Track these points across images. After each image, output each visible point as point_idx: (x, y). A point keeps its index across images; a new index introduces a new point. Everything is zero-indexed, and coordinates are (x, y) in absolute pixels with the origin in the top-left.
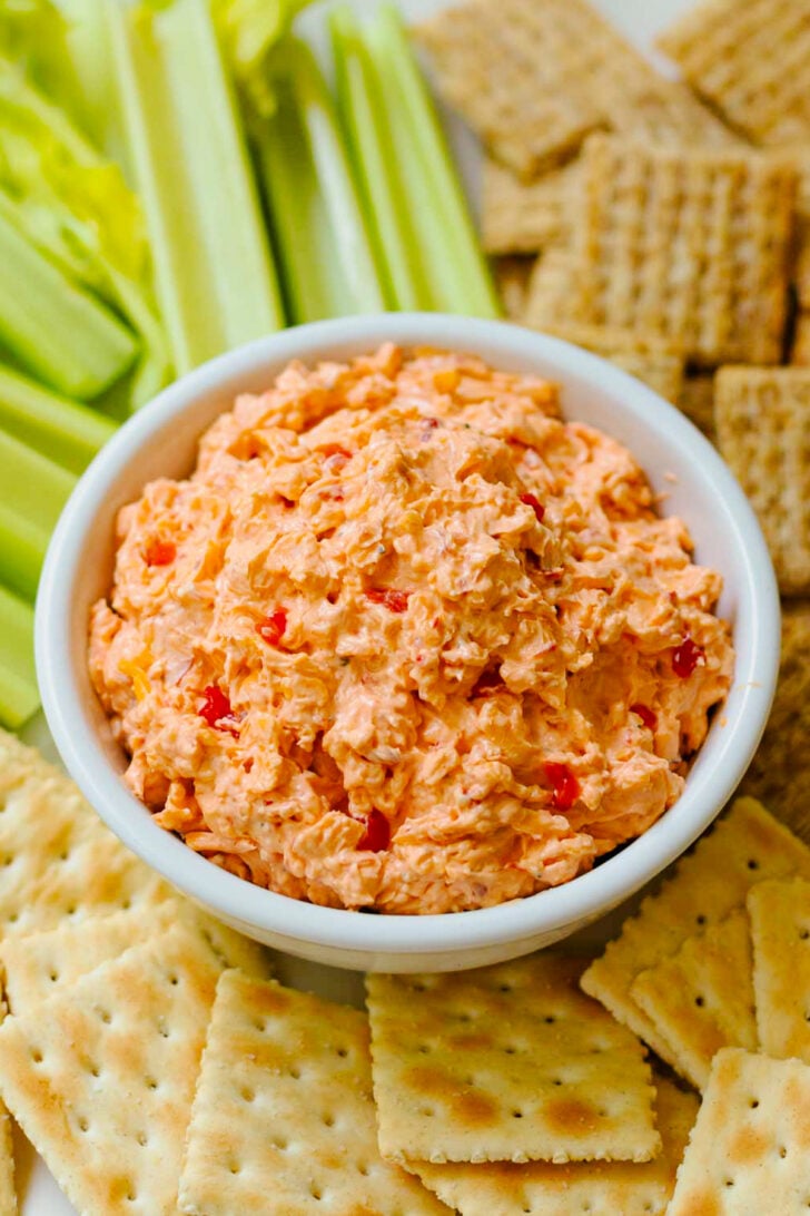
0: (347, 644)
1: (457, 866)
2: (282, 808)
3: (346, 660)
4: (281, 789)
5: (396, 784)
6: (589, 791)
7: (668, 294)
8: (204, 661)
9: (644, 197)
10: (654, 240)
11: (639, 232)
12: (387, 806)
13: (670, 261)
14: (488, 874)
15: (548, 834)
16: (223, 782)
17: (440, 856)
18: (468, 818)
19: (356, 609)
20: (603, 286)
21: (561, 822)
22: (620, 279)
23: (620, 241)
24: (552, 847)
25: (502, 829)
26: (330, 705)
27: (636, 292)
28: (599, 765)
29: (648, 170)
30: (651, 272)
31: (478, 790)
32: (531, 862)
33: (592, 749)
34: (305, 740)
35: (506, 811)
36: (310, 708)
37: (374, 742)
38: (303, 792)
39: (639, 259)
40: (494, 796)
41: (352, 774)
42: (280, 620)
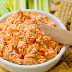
0: (20, 36)
1: (31, 60)
2: (12, 53)
3: (20, 38)
4: (12, 51)
5: (25, 52)
6: (46, 54)
7: (68, 15)
8: (5, 39)
9: (67, 6)
10: (67, 10)
11: (66, 9)
12: (23, 54)
13: (68, 12)
14: (34, 61)
15: (41, 58)
16: (6, 51)
17: (29, 59)
18: (32, 55)
19: (21, 33)
20: (61, 14)
21: (43, 57)
22: (63, 13)
23: (64, 10)
24: (42, 59)
25: (36, 57)
26: (18, 43)
27: (64, 15)
28: (47, 51)
29: (68, 3)
30: (66, 13)
31: (33, 52)
32: (39, 61)
33: (47, 49)
34: (15, 47)
35: (36, 55)
36: (15, 43)
37: (22, 46)
38: (14, 52)
39: (65, 12)
40: (35, 53)
41: (20, 50)
42: (13, 34)
